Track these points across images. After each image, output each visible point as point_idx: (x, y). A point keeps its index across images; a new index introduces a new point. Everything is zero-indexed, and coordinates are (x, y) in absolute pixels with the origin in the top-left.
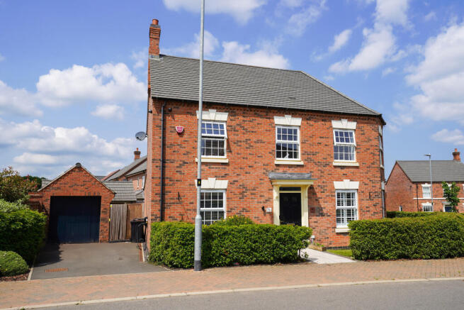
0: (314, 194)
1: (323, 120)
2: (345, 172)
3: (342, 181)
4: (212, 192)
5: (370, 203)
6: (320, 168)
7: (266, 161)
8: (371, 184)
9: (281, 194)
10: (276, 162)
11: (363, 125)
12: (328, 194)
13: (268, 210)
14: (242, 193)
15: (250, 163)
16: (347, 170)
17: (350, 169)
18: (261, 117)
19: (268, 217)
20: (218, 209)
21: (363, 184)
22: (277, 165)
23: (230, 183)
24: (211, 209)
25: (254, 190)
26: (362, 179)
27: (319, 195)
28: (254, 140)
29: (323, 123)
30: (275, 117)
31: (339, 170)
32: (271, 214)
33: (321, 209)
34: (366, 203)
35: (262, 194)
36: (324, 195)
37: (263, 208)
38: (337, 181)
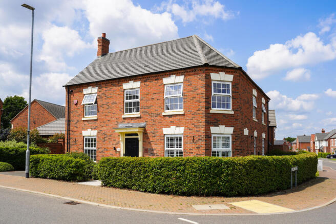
0: (148, 138)
1: (156, 80)
2: (173, 120)
3: (170, 127)
4: (90, 138)
5: (194, 145)
6: (152, 118)
7: (117, 117)
8: (195, 129)
9: (126, 139)
10: (123, 116)
11: (190, 77)
12: (158, 138)
13: (118, 150)
14: (104, 138)
15: (109, 118)
16: (174, 118)
17: (177, 117)
18: (115, 86)
19: (118, 154)
20: (93, 148)
21: (188, 129)
22: (124, 118)
23: (98, 132)
24: (90, 148)
25: (110, 136)
26: (187, 124)
27: (151, 139)
28: (111, 102)
29: (156, 82)
30: (123, 84)
31: (167, 118)
32: (119, 152)
33: (152, 150)
34: (190, 146)
35: (115, 139)
36: (155, 139)
37: (115, 149)
38: (165, 127)
